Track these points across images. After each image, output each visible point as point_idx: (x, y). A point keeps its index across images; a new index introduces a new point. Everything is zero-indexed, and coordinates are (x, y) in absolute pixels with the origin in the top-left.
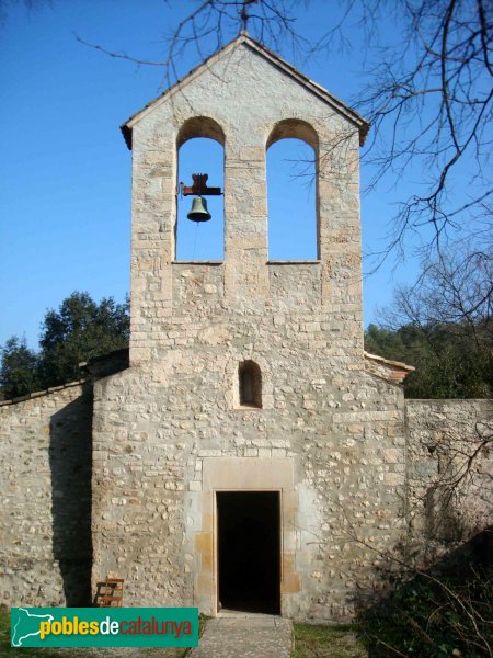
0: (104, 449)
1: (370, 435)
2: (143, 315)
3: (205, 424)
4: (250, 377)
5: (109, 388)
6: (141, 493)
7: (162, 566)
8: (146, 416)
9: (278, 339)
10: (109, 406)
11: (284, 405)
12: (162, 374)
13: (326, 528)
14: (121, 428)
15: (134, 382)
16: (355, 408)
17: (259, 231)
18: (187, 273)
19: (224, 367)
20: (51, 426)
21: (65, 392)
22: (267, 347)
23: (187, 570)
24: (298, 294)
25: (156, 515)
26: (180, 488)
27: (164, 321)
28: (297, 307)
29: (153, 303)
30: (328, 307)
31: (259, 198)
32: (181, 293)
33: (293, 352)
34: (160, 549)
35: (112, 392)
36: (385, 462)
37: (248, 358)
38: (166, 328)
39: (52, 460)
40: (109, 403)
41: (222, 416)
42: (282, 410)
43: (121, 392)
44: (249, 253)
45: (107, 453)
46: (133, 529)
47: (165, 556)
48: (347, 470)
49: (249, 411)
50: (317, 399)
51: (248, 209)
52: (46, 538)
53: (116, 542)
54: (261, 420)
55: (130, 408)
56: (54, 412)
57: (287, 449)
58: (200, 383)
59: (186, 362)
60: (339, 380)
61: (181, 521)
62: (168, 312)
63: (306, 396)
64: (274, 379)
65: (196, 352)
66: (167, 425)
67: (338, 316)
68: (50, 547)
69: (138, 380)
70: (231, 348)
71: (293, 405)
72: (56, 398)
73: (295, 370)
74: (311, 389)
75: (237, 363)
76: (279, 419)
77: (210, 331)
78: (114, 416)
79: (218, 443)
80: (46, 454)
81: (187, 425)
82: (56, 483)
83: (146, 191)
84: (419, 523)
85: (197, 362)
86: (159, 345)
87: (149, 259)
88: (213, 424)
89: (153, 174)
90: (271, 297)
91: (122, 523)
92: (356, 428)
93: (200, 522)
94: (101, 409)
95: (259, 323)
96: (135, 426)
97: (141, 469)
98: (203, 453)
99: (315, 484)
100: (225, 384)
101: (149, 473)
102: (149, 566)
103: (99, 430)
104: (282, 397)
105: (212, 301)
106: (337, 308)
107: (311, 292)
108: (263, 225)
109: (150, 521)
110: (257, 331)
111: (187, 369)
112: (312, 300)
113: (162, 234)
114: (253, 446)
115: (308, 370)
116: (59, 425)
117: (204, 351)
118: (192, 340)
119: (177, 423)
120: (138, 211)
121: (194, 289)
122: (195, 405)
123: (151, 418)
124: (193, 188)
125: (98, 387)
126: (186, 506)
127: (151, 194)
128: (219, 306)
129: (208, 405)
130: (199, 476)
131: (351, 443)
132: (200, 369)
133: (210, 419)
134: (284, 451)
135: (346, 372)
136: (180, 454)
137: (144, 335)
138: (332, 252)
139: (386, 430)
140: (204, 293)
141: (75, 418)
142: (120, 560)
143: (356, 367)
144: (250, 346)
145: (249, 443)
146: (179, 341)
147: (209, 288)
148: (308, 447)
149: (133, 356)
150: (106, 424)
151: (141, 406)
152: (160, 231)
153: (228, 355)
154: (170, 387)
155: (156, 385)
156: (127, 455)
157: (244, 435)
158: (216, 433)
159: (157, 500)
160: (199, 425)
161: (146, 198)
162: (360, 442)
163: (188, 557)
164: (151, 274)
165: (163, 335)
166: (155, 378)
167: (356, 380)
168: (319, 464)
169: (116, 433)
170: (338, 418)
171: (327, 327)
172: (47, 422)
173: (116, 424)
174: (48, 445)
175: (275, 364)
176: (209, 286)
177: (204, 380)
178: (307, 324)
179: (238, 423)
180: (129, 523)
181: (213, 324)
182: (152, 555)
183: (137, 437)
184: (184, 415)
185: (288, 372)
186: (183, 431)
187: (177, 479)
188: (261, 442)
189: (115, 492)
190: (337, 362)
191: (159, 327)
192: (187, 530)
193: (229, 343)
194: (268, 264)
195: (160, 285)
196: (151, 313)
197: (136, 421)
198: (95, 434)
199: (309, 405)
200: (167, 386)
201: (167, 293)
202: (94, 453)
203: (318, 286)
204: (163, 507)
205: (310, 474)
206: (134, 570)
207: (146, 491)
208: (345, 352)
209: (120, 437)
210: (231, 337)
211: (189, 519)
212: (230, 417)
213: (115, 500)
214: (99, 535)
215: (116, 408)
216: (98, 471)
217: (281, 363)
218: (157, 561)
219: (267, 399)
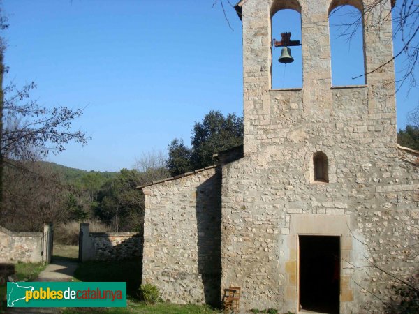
0: (229, 207)
1: (401, 200)
2: (251, 124)
3: (292, 192)
4: (321, 162)
5: (232, 170)
6: (252, 235)
7: (264, 281)
8: (254, 187)
9: (339, 137)
10: (231, 181)
11: (343, 180)
12: (264, 161)
13: (371, 260)
14: (239, 195)
15: (247, 166)
16: (391, 182)
17: (325, 67)
18: (279, 97)
19: (303, 156)
20: (197, 193)
21: (205, 173)
22: (332, 143)
23: (280, 284)
24: (352, 108)
25: (261, 249)
26: (276, 232)
27: (265, 127)
28: (352, 116)
29: (257, 116)
30: (372, 116)
31: (325, 46)
32: (276, 109)
33: (349, 146)
34: (263, 270)
35: (233, 172)
36: (412, 218)
37: (319, 150)
38: (266, 132)
39: (198, 213)
40: (231, 179)
41: (302, 188)
42: (342, 183)
43: (239, 172)
44: (319, 82)
45: (230, 210)
46: (246, 257)
47: (266, 274)
48: (386, 223)
49: (320, 184)
50: (366, 177)
51: (318, 54)
52: (194, 260)
53: (236, 265)
54: (328, 190)
55: (244, 182)
56: (199, 184)
57: (345, 209)
58: (288, 167)
59: (279, 153)
60: (380, 164)
61: (277, 253)
62: (267, 122)
63: (358, 175)
64: (337, 164)
65: (285, 148)
66: (267, 193)
67: (380, 121)
68: (196, 266)
69: (249, 165)
70: (308, 144)
71: (349, 181)
72: (200, 176)
73: (351, 157)
74: (361, 170)
75: (312, 153)
76: (340, 189)
77: (294, 133)
78: (234, 187)
79: (300, 205)
80: (194, 210)
81: (280, 193)
82: (200, 227)
83: (252, 46)
85: (286, 153)
86: (262, 143)
87: (255, 88)
88: (297, 193)
89: (256, 35)
90: (334, 110)
91: (240, 253)
92: (391, 196)
93: (289, 254)
94: (227, 183)
95: (327, 128)
96: (247, 193)
97: (251, 220)
98: (291, 211)
99: (364, 232)
100: (305, 167)
101: (256, 222)
102: (256, 280)
103: (226, 196)
104: (342, 175)
105: (295, 114)
106: (379, 116)
107: (361, 106)
108: (328, 64)
109: (257, 252)
110: (325, 133)
111: (280, 157)
112: (361, 111)
113: (263, 73)
114: (323, 207)
115: (359, 157)
116: (202, 192)
117: (291, 147)
118: (283, 139)
119: (274, 192)
120: (247, 59)
121: (284, 107)
122: (285, 181)
123: (257, 188)
124: (282, 42)
125: (224, 169)
126: (279, 244)
127: (255, 48)
128: (299, 117)
129: (294, 180)
130: (287, 225)
131: (389, 205)
132: (288, 158)
133: (295, 189)
134: (343, 210)
135: (385, 159)
136: (276, 211)
137: (252, 137)
138: (374, 79)
139: (412, 197)
140: (290, 109)
141: (211, 188)
142: (239, 275)
143: (392, 155)
144: (321, 143)
145: (320, 205)
146: (274, 140)
147: (293, 106)
148: (359, 208)
149: (246, 150)
150: (230, 193)
151: (251, 181)
152: (261, 71)
153: (306, 148)
154: (269, 169)
155: (260, 168)
156: (243, 211)
157: (317, 200)
158: (299, 198)
159: (261, 239)
160: (288, 193)
161: (252, 50)
162: (395, 205)
163: (281, 275)
164: (256, 98)
165: (264, 136)
166: (260, 164)
167: (392, 164)
168: (366, 219)
169: (236, 197)
170: (379, 189)
171: (372, 129)
172: (194, 190)
173: (236, 192)
174: (195, 205)
175: (337, 154)
176: (293, 104)
177: (291, 165)
178: (359, 127)
179: (313, 192)
180: (244, 253)
181: (296, 129)
182: (258, 274)
183: (249, 200)
184: (277, 187)
185: (346, 159)
186: (278, 197)
187: (274, 227)
188: (328, 204)
189: (235, 234)
190: (379, 152)
191: (262, 132)
192: (281, 259)
193: (307, 141)
194: (332, 88)
195: (262, 105)
196: (257, 122)
197: (248, 190)
198: (223, 198)
199: (360, 180)
200: (267, 169)
201: (266, 110)
202: (223, 209)
203: (365, 102)
204: (265, 244)
205: (360, 225)
206: (247, 282)
207: (255, 234)
208: (385, 145)
209: (238, 200)
210: (308, 137)
211: (281, 252)
212: (308, 188)
213: (235, 239)
214: (226, 260)
215: (236, 182)
216: (225, 221)
217: (341, 153)
218: (261, 277)
219: (332, 177)
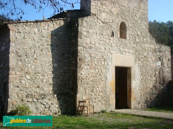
0: (82, 46)
1: (149, 52)
4: (123, 27)
5: (84, 22)
6: (94, 65)
7: (100, 93)
8: (95, 35)
9: (130, 17)
10: (84, 29)
11: (131, 39)
13: (141, 80)
14: (88, 39)
15: (92, 21)
16: (146, 43)
19: (117, 23)
21: (58, 22)
22: (128, 19)
23: (108, 94)
24: (135, 4)
25: (99, 74)
26: (106, 64)
28: (135, 8)
30: (141, 11)
33: (134, 22)
34: (100, 86)
35: (85, 24)
36: (152, 61)
37: (123, 21)
38: (102, 4)
39: (52, 50)
41: (117, 40)
43: (88, 24)
45: (82, 48)
46: (91, 79)
47: (101, 89)
48: (145, 62)
50: (139, 39)
52: (50, 84)
53: (86, 84)
54: (126, 43)
55: (91, 31)
56: (53, 29)
57: (132, 53)
61: (106, 76)
63: (137, 38)
64: (129, 30)
65: (110, 15)
66: (102, 40)
67: (143, 14)
68: (52, 88)
70: (119, 17)
71: (133, 40)
72: (54, 24)
73: (134, 28)
74: (138, 35)
75: (120, 22)
76: (130, 43)
77: (114, 9)
78: (85, 33)
79: (116, 49)
80: (49, 47)
81: (107, 41)
82: (54, 60)
84: (158, 79)
85: (110, 19)
86: (100, 10)
88: (114, 42)
90: (129, 2)
91: (88, 76)
92: (147, 49)
93: (111, 77)
94: (81, 30)
95: (126, 10)
97: (93, 55)
98: (112, 52)
99: (138, 65)
101: (97, 57)
102: (96, 93)
103: (81, 38)
104: (131, 36)
106: (143, 11)
107: (137, 5)
109: (97, 76)
110: (126, 13)
112: (138, 7)
115: (137, 29)
116: (55, 35)
117: (112, 16)
118: (109, 11)
119: (105, 40)
123: (97, 36)
125: (80, 20)
126: (107, 71)
130: (111, 60)
133: (114, 40)
134: (132, 54)
135: (144, 32)
136: (106, 51)
139: (152, 51)
141: (62, 33)
142: (87, 91)
144: (124, 17)
145: (124, 50)
146: (105, 10)
148: (137, 53)
149: (93, 11)
150: (83, 37)
151: (94, 31)
153: (118, 19)
154: (103, 26)
155: (98, 24)
156: (90, 50)
157: (123, 48)
158: (115, 45)
159: (99, 68)
160: (111, 42)
162: (147, 54)
163: (108, 89)
165: (101, 6)
166: (99, 22)
167: (147, 35)
168: (139, 60)
169: (86, 40)
170: (143, 45)
171: (141, 17)
172: (50, 34)
173: (86, 36)
174: (50, 43)
177: (112, 26)
178: (137, 14)
179: (121, 43)
180: (90, 76)
181: (114, 7)
182: (97, 89)
183: (93, 43)
184: (106, 37)
186: (106, 43)
187: (105, 61)
188: (126, 50)
189: (86, 64)
190: (143, 28)
191: (100, 3)
192: (108, 80)
193: (119, 15)
197: (92, 37)
198: (79, 39)
199: (137, 40)
202: (79, 47)
203: (139, 3)
204: (101, 71)
205: (137, 62)
206: (91, 95)
207: (96, 64)
208: (145, 26)
209: (87, 42)
210: (119, 13)
211: (108, 75)
212: (119, 41)
213: (85, 67)
214: (80, 81)
215: (86, 30)
216: (80, 55)
217: (131, 25)
218: (99, 91)
219: (127, 36)
